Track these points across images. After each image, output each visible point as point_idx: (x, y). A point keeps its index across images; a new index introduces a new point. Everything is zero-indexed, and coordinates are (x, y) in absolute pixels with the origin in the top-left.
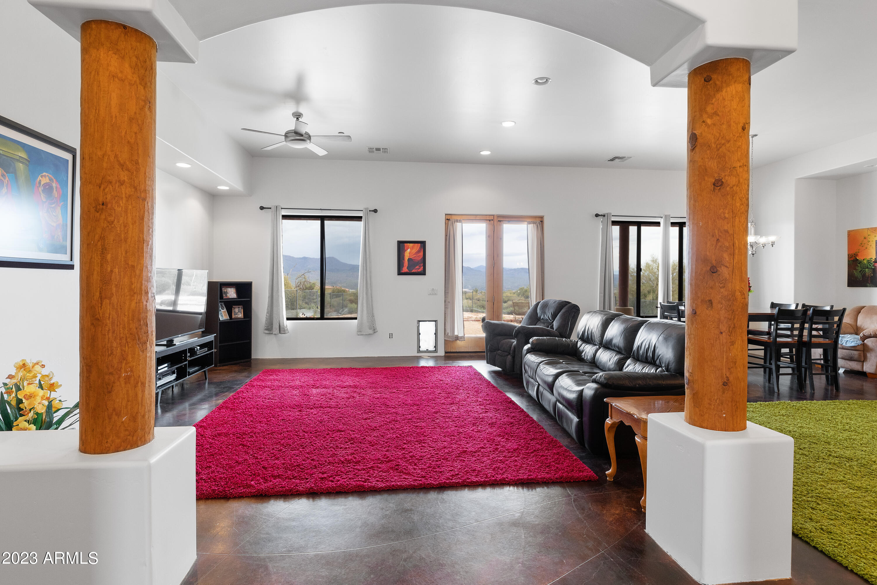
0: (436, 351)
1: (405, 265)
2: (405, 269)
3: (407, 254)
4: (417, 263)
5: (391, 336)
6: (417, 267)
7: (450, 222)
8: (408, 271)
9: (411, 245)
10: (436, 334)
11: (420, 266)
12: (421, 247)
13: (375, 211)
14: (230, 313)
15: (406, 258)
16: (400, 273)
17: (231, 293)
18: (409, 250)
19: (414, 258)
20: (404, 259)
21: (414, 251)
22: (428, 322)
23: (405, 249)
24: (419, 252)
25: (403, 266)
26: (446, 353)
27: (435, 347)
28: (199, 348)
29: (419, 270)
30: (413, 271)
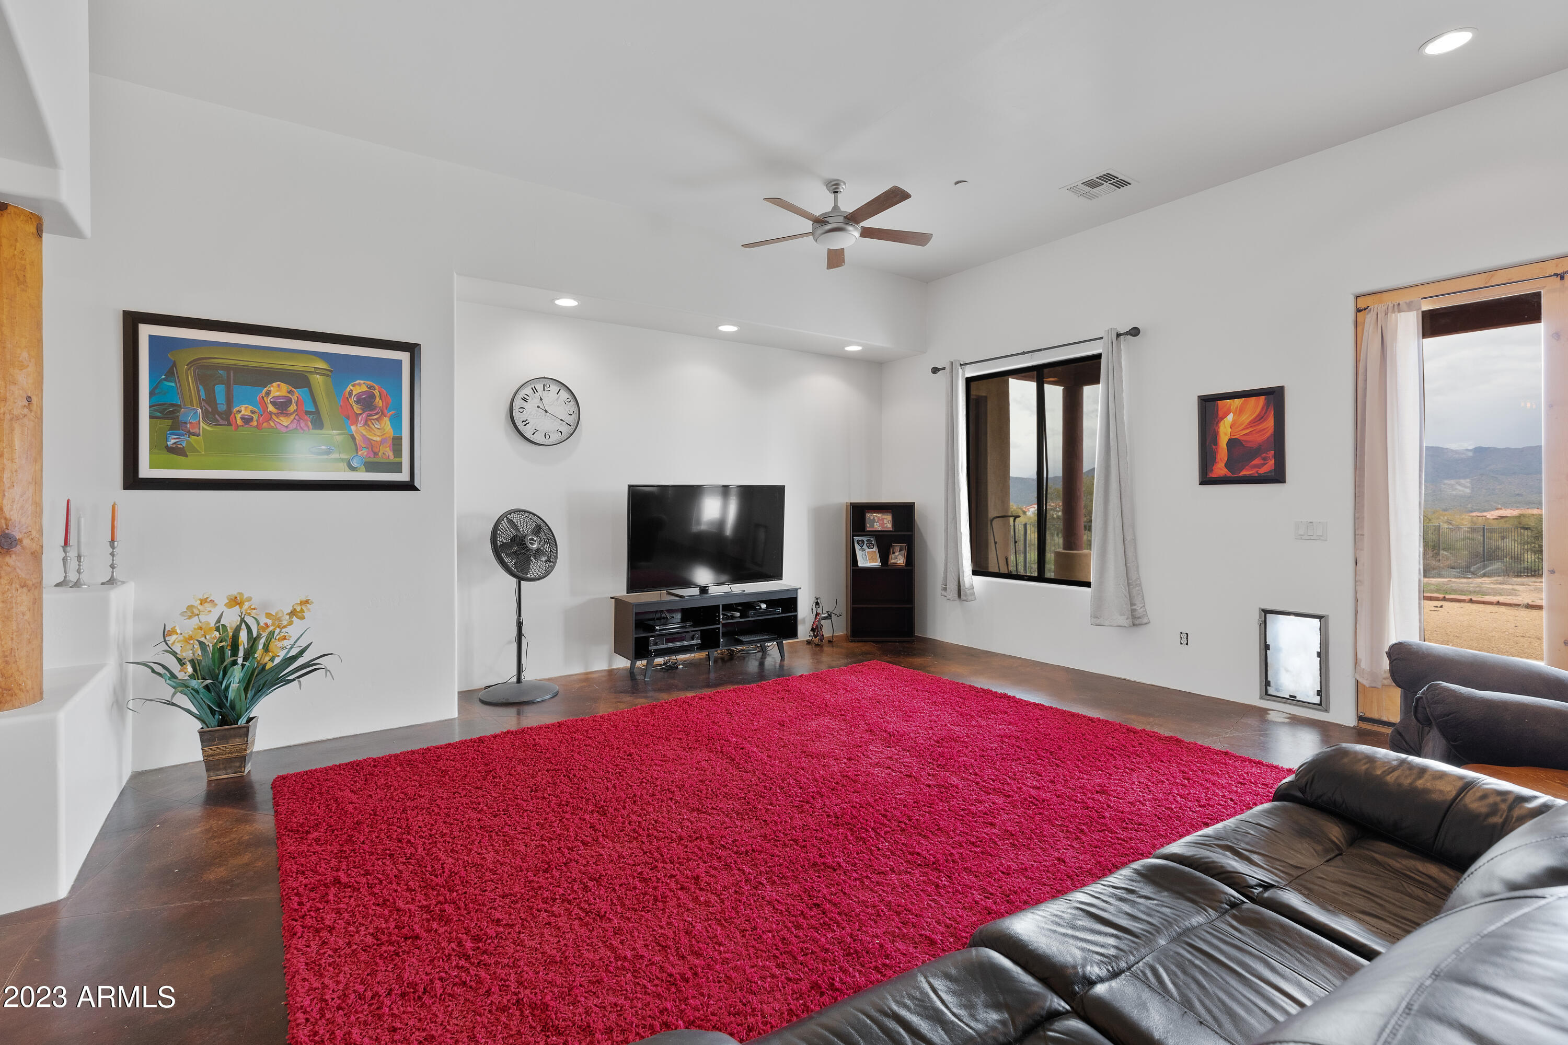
0: (1323, 704)
1: (1219, 457)
2: (1220, 469)
3: (1225, 430)
4: (1256, 452)
5: (1185, 639)
6: (1256, 461)
7: (1369, 318)
8: (1229, 474)
9: (1237, 402)
10: (1323, 655)
11: (1265, 459)
12: (1266, 406)
13: (1135, 332)
14: (884, 557)
15: (1223, 440)
16: (1205, 480)
17: (882, 522)
18: (1230, 418)
19: (1247, 438)
20: (1216, 440)
21: (1246, 418)
22: (1292, 617)
23: (1221, 414)
24: (1260, 418)
25: (1214, 460)
26: (1361, 719)
27: (1319, 693)
28: (764, 606)
29: (1263, 470)
30: (1244, 473)
